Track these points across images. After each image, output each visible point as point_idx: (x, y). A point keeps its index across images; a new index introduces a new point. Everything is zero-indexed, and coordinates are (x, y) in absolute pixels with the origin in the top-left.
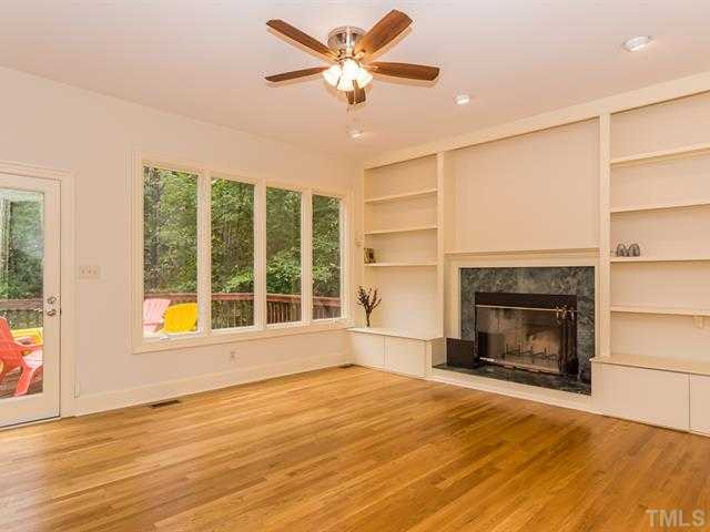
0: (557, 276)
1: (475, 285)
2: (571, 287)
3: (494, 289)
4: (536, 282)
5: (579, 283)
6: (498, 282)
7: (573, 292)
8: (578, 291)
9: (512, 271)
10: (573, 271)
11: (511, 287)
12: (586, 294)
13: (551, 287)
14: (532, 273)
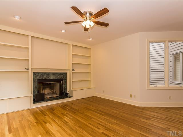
0: (59, 75)
1: (38, 77)
2: (62, 77)
3: (44, 78)
4: (55, 76)
5: (64, 76)
6: (45, 76)
7: (62, 78)
8: (63, 78)
9: (49, 74)
10: (63, 73)
11: (48, 77)
12: (65, 78)
13: (58, 77)
14: (54, 74)
